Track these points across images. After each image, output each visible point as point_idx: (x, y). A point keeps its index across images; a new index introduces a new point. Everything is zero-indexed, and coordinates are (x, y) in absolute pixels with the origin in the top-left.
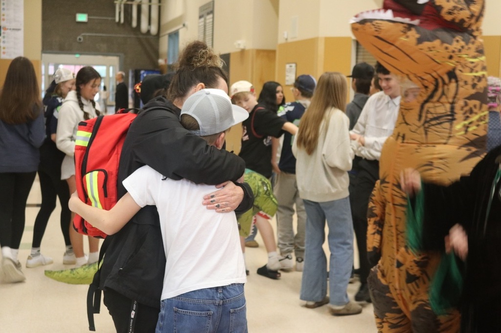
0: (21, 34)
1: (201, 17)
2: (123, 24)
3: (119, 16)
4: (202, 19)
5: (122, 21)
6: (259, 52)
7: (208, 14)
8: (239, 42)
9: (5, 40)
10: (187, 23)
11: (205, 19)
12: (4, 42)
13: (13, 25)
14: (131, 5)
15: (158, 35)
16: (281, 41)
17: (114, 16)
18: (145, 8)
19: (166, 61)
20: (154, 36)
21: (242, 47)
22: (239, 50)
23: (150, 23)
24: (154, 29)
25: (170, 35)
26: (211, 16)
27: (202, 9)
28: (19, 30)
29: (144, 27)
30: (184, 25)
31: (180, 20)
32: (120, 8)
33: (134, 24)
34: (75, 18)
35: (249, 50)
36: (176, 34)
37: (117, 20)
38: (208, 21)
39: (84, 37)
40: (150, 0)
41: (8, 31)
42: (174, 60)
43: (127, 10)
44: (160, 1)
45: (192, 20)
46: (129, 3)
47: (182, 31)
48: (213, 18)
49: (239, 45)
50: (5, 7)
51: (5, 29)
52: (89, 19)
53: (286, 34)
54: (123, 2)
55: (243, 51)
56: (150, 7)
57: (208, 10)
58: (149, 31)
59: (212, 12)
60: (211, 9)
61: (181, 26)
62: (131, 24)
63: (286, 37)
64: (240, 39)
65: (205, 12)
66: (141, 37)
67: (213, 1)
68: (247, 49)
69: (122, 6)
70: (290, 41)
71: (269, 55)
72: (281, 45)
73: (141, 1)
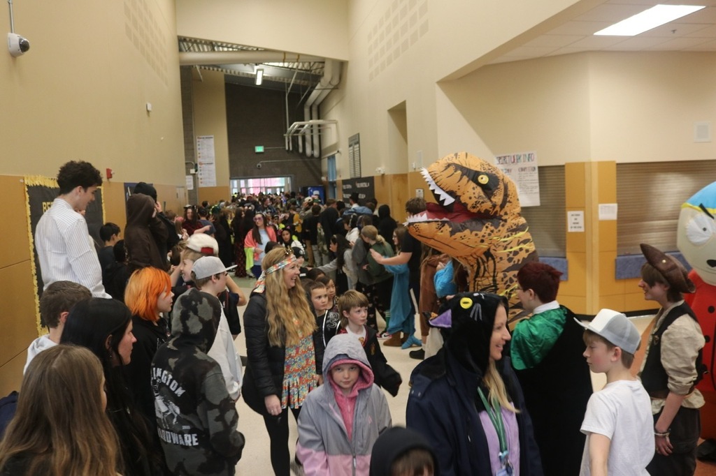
0: (213, 167)
1: (350, 146)
2: (292, 151)
3: (288, 146)
4: (351, 148)
5: (291, 149)
6: (395, 176)
7: (356, 144)
8: (380, 168)
9: (202, 172)
10: (340, 150)
11: (354, 148)
12: (201, 174)
13: (207, 161)
14: (297, 136)
15: (320, 158)
16: (411, 170)
17: (285, 145)
18: (308, 137)
19: (327, 178)
20: (317, 158)
21: (382, 173)
22: (380, 175)
23: (313, 149)
24: (316, 153)
25: (329, 158)
26: (358, 145)
27: (351, 139)
28: (212, 164)
29: (308, 151)
30: (338, 152)
31: (335, 147)
32: (289, 139)
33: (301, 150)
34: (254, 150)
36: (333, 157)
37: (287, 148)
38: (356, 150)
39: (261, 163)
40: (312, 131)
41: (204, 165)
42: (333, 179)
43: (295, 140)
44: (319, 131)
45: (344, 148)
46: (295, 135)
47: (337, 156)
48: (359, 147)
49: (380, 171)
50: (200, 147)
51: (201, 164)
52: (265, 150)
53: (414, 164)
54: (291, 135)
55: (383, 175)
56: (312, 137)
57: (355, 141)
58: (312, 155)
59: (358, 143)
60: (357, 140)
61: (336, 152)
62: (298, 150)
63: (414, 166)
64: (380, 166)
65: (353, 142)
66: (306, 160)
67: (359, 134)
68: (386, 174)
69: (291, 138)
70: (417, 170)
71: (403, 178)
72: (411, 174)
73: (305, 133)
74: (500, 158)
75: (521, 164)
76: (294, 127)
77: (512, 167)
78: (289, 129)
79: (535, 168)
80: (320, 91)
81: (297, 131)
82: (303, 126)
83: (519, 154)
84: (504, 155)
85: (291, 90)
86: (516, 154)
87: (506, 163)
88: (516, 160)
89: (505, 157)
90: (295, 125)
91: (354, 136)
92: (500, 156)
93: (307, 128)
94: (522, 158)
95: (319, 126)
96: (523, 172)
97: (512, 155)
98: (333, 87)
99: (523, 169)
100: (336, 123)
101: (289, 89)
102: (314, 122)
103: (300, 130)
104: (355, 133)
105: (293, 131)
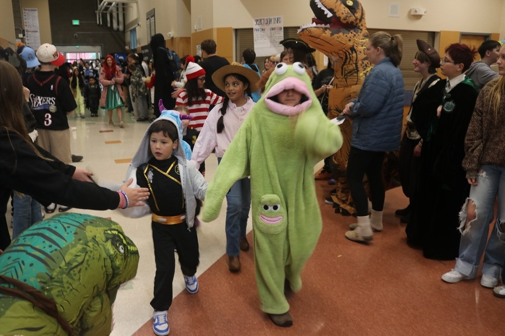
0: (38, 34)
1: (147, 19)
2: (102, 25)
3: (99, 21)
4: (149, 20)
5: (101, 23)
6: (181, 38)
7: (152, 17)
8: (170, 33)
9: (29, 38)
10: (140, 23)
11: (150, 20)
12: (28, 40)
13: (33, 29)
14: (106, 14)
15: (124, 31)
16: (193, 31)
17: (96, 21)
18: (115, 14)
19: (130, 47)
20: (122, 32)
21: (172, 36)
22: (171, 38)
23: (118, 24)
24: (121, 28)
25: (131, 31)
26: (153, 18)
27: (148, 14)
28: (37, 32)
29: (115, 26)
30: (138, 25)
31: (136, 21)
32: (99, 15)
33: (109, 25)
34: (72, 23)
35: (176, 38)
36: (134, 30)
37: (98, 23)
38: (152, 21)
39: (78, 34)
40: (118, 9)
41: (30, 33)
42: (134, 46)
43: (104, 16)
44: (124, 9)
45: (143, 22)
46: (104, 12)
47: (137, 29)
48: (155, 19)
49: (170, 35)
50: (26, 17)
51: (27, 31)
52: (80, 23)
53: (195, 27)
54: (101, 12)
55: (172, 38)
56: (118, 15)
57: (151, 15)
58: (118, 29)
59: (154, 16)
60: (153, 14)
61: (136, 25)
62: (107, 25)
63: (195, 29)
64: (170, 31)
66: (114, 33)
67: (154, 9)
68: (175, 37)
69: (100, 14)
70: (198, 31)
71: (187, 40)
72: (193, 34)
73: (112, 11)
74: (257, 20)
75: (272, 25)
76: (103, 4)
77: (265, 27)
78: (99, 6)
79: (281, 28)
81: (106, 9)
82: (111, 4)
83: (271, 17)
84: (260, 18)
86: (268, 17)
87: (262, 24)
88: (269, 22)
89: (261, 20)
90: (105, 3)
91: (149, 12)
92: (257, 19)
93: (114, 6)
94: (273, 21)
95: (124, 4)
96: (273, 31)
97: (266, 18)
99: (273, 29)
100: (137, 2)
103: (109, 8)
104: (152, 8)
105: (103, 8)
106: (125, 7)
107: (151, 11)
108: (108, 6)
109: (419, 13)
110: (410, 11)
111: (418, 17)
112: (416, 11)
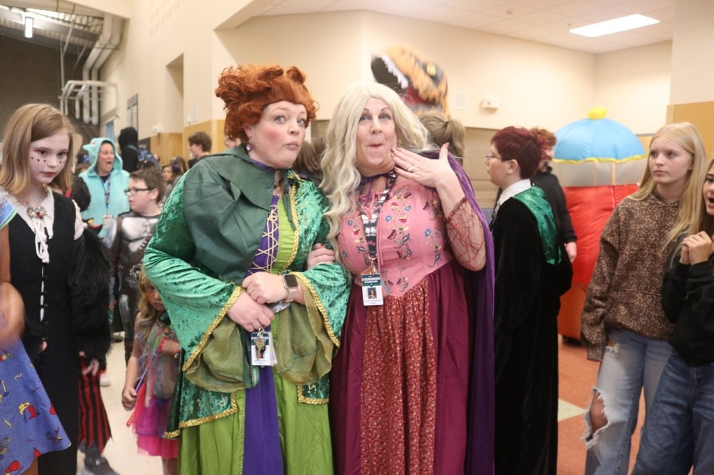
1: (129, 108)
3: (64, 110)
4: (130, 110)
5: (67, 113)
6: (171, 135)
7: (134, 105)
8: (156, 127)
10: (119, 114)
11: (132, 110)
14: (74, 101)
15: (99, 125)
16: (186, 125)
18: (86, 102)
20: (95, 125)
21: (158, 131)
22: (156, 135)
23: (91, 114)
24: (95, 120)
25: (108, 125)
26: (135, 107)
27: (129, 102)
29: (86, 117)
30: (117, 116)
31: (114, 113)
32: (64, 102)
33: (78, 116)
35: (164, 134)
36: (112, 123)
38: (134, 111)
40: (91, 95)
43: (71, 105)
44: (99, 95)
45: (123, 111)
46: (71, 98)
47: (116, 121)
48: (137, 109)
49: (155, 130)
53: (189, 118)
54: (66, 98)
55: (159, 135)
56: (91, 103)
57: (134, 102)
58: (90, 123)
59: (136, 104)
60: (135, 102)
61: (114, 117)
62: (75, 115)
63: (189, 121)
64: (156, 124)
65: (131, 104)
66: (84, 127)
67: (137, 95)
68: (162, 132)
69: (66, 102)
70: (192, 124)
71: (178, 136)
72: (186, 128)
73: (82, 97)
76: (69, 88)
78: (64, 90)
80: (100, 50)
81: (74, 94)
82: (79, 87)
85: (68, 49)
90: (70, 85)
91: (130, 99)
93: (84, 91)
95: (99, 88)
98: (113, 47)
100: (115, 86)
101: (66, 47)
102: (95, 83)
103: (77, 93)
104: (135, 94)
105: (69, 92)
106: (101, 92)
107: (133, 98)
108: (76, 90)
109: (493, 105)
110: (481, 103)
111: (492, 110)
112: (489, 103)
